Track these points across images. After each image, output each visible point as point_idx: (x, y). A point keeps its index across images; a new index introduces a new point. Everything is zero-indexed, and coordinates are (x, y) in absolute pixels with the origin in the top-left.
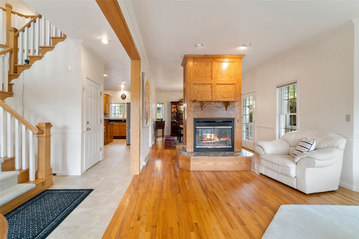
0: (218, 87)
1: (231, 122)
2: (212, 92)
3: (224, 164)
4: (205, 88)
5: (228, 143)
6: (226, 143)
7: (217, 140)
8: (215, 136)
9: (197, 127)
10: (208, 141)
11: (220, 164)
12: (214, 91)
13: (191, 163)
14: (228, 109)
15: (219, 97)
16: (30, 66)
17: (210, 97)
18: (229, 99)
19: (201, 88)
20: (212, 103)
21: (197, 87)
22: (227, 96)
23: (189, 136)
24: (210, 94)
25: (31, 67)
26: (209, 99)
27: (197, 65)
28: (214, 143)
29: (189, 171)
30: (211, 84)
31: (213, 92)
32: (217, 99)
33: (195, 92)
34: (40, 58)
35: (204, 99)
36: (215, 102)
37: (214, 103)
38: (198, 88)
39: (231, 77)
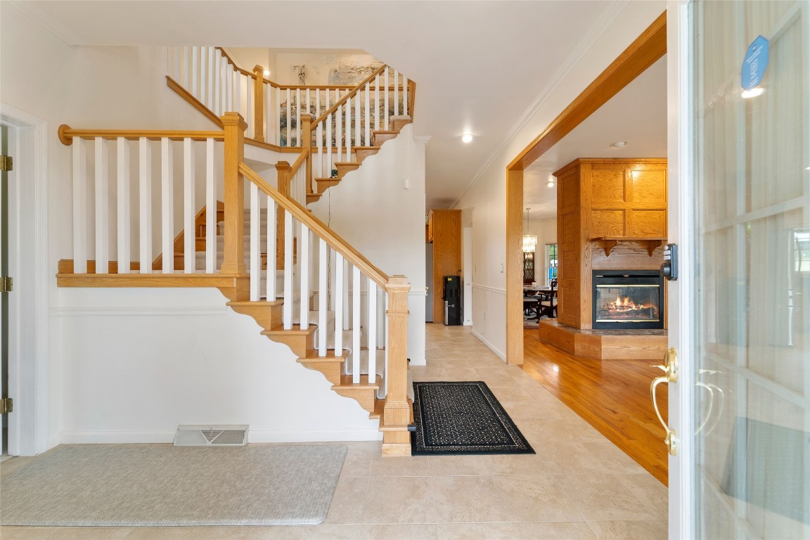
0: (635, 214)
1: (658, 276)
2: (624, 223)
3: (659, 348)
4: (613, 216)
5: (651, 315)
6: (649, 315)
7: (634, 308)
8: (629, 301)
9: (598, 286)
10: (618, 310)
11: (651, 348)
12: (628, 223)
13: (603, 347)
14: (654, 253)
15: (636, 232)
16: (338, 181)
17: (621, 232)
18: (654, 236)
19: (605, 216)
20: (624, 243)
21: (598, 214)
22: (651, 231)
23: (585, 301)
24: (621, 226)
25: (340, 182)
26: (620, 236)
27: (597, 176)
28: (627, 313)
29: (600, 360)
30: (624, 210)
31: (626, 223)
32: (634, 236)
33: (595, 224)
34: (355, 166)
35: (610, 237)
36: (630, 241)
37: (628, 243)
38: (599, 217)
39: (658, 198)
